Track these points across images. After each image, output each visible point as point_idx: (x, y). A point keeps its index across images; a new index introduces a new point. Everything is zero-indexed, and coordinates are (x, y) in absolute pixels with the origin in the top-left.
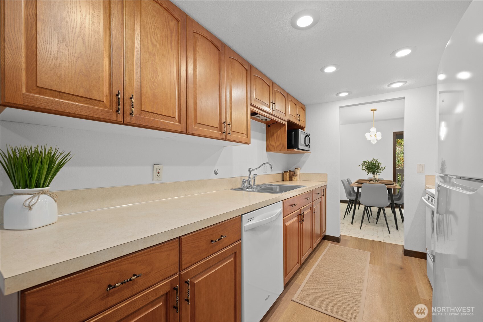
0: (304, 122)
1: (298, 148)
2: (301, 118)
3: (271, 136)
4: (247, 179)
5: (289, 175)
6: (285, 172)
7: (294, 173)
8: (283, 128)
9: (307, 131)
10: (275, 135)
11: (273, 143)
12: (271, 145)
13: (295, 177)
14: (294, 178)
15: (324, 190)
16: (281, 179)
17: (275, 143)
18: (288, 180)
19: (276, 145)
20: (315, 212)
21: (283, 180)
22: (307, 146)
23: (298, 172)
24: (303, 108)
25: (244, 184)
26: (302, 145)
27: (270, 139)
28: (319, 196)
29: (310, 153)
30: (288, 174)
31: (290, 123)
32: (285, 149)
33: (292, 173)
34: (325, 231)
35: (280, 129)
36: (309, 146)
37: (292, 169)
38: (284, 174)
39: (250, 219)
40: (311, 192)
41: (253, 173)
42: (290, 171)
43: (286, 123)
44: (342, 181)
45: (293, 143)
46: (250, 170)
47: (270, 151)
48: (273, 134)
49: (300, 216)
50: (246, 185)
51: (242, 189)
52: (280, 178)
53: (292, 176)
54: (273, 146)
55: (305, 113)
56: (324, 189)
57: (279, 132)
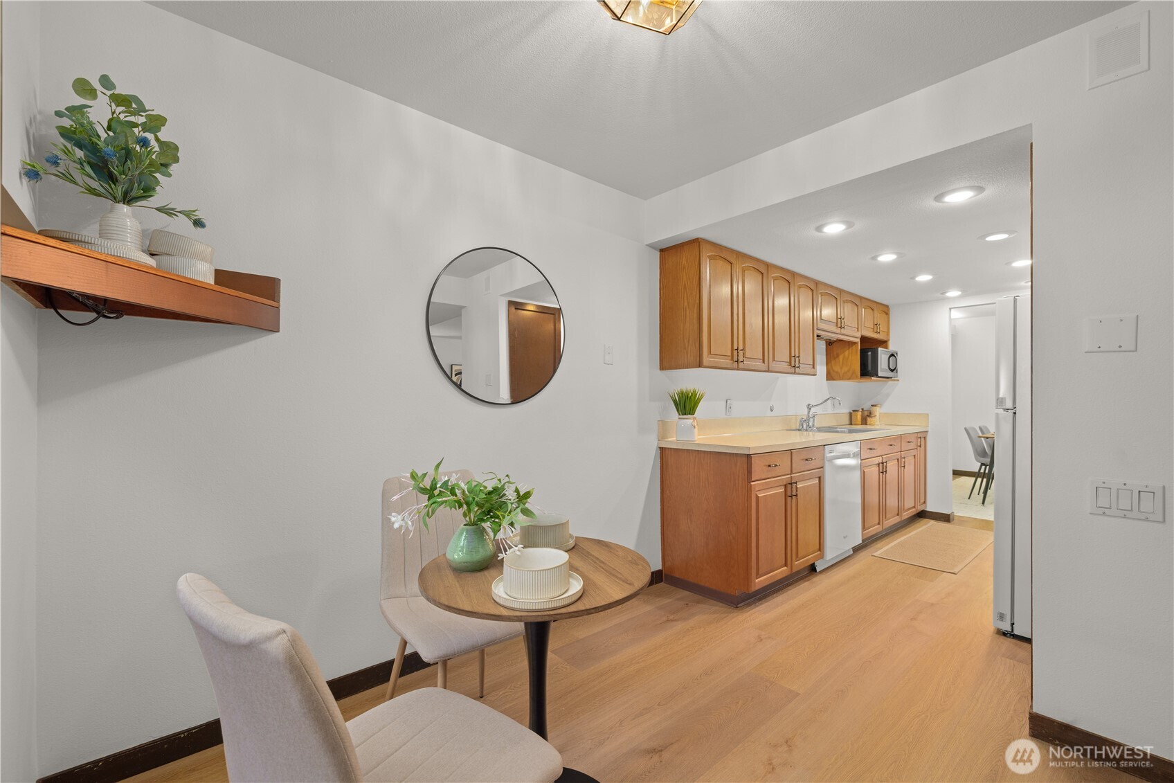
0: (888, 333)
1: (877, 375)
2: (882, 328)
3: (835, 358)
4: (805, 418)
5: (862, 416)
6: (854, 411)
7: (870, 413)
8: (854, 347)
9: (892, 347)
10: (841, 357)
11: (837, 368)
12: (833, 371)
13: (872, 420)
14: (869, 419)
15: (922, 439)
16: (848, 422)
17: (841, 368)
18: (860, 423)
19: (843, 371)
20: (904, 467)
21: (851, 424)
22: (892, 371)
23: (877, 411)
24: (885, 310)
25: (802, 425)
26: (883, 370)
27: (833, 362)
28: (912, 446)
29: (898, 380)
30: (859, 414)
31: (864, 339)
32: (857, 377)
33: (866, 413)
34: (925, 503)
35: (849, 348)
36: (895, 371)
37: (867, 406)
38: (853, 413)
39: (831, 452)
40: (898, 438)
41: (813, 410)
42: (862, 409)
43: (858, 340)
44: (965, 429)
45: (870, 368)
46: (809, 407)
47: (833, 379)
48: (838, 356)
49: (881, 465)
50: (805, 426)
51: (799, 430)
52: (847, 420)
53: (866, 417)
54: (837, 372)
55: (888, 318)
56: (922, 437)
57: (847, 353)
